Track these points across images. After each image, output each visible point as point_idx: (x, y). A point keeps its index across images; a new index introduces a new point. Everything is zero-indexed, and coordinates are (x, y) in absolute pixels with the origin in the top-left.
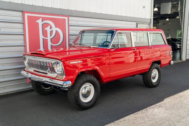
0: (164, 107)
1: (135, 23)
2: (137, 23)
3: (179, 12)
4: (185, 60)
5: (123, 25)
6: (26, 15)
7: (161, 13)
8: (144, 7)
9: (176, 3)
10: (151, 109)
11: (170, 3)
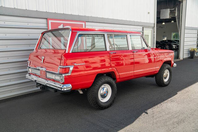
0: (176, 102)
1: (141, 27)
2: (143, 27)
3: (176, 18)
4: (182, 59)
5: (131, 29)
6: (50, 21)
7: (161, 18)
8: (149, 13)
9: (173, 9)
10: (165, 104)
11: (169, 9)
